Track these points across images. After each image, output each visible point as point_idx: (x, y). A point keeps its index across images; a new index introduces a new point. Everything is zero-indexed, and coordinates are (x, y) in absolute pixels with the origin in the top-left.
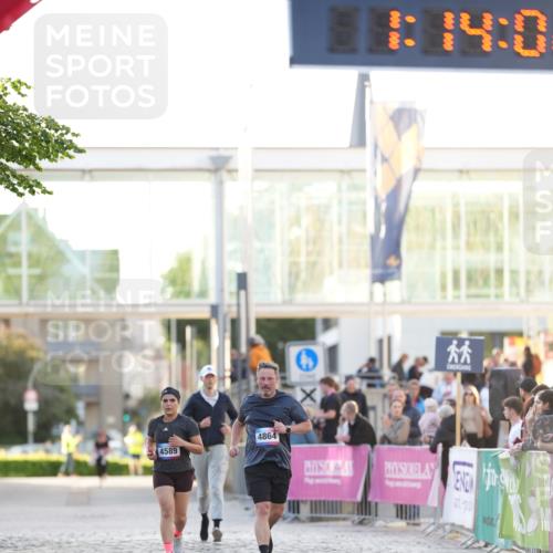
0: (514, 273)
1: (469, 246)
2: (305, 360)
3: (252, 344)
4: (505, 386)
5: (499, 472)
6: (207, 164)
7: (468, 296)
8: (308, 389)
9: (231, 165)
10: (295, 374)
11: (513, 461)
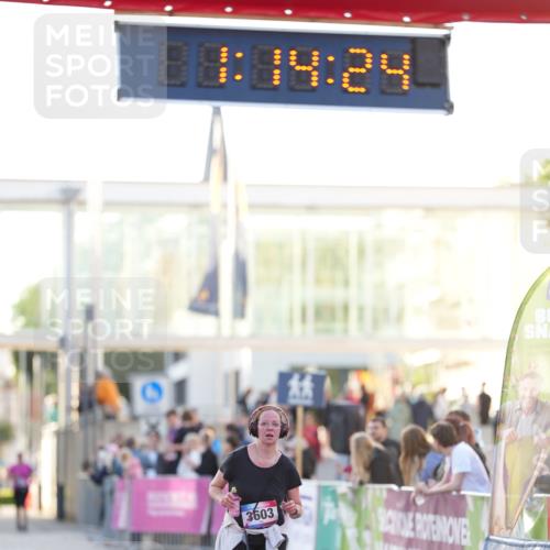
0: (361, 310)
1: (318, 281)
2: (150, 393)
3: (98, 376)
4: (346, 422)
5: (337, 506)
6: (57, 195)
7: (317, 331)
8: (153, 421)
9: (81, 197)
10: (140, 405)
11: (350, 496)
